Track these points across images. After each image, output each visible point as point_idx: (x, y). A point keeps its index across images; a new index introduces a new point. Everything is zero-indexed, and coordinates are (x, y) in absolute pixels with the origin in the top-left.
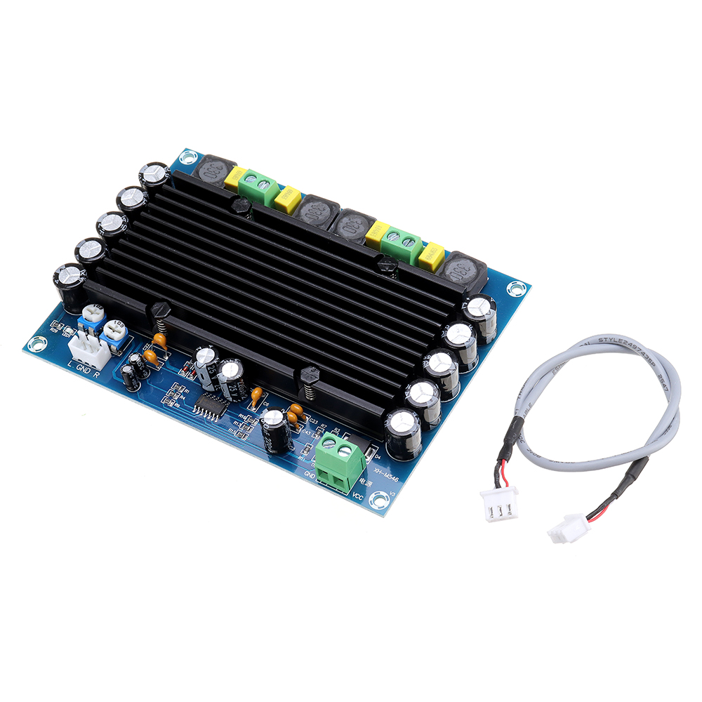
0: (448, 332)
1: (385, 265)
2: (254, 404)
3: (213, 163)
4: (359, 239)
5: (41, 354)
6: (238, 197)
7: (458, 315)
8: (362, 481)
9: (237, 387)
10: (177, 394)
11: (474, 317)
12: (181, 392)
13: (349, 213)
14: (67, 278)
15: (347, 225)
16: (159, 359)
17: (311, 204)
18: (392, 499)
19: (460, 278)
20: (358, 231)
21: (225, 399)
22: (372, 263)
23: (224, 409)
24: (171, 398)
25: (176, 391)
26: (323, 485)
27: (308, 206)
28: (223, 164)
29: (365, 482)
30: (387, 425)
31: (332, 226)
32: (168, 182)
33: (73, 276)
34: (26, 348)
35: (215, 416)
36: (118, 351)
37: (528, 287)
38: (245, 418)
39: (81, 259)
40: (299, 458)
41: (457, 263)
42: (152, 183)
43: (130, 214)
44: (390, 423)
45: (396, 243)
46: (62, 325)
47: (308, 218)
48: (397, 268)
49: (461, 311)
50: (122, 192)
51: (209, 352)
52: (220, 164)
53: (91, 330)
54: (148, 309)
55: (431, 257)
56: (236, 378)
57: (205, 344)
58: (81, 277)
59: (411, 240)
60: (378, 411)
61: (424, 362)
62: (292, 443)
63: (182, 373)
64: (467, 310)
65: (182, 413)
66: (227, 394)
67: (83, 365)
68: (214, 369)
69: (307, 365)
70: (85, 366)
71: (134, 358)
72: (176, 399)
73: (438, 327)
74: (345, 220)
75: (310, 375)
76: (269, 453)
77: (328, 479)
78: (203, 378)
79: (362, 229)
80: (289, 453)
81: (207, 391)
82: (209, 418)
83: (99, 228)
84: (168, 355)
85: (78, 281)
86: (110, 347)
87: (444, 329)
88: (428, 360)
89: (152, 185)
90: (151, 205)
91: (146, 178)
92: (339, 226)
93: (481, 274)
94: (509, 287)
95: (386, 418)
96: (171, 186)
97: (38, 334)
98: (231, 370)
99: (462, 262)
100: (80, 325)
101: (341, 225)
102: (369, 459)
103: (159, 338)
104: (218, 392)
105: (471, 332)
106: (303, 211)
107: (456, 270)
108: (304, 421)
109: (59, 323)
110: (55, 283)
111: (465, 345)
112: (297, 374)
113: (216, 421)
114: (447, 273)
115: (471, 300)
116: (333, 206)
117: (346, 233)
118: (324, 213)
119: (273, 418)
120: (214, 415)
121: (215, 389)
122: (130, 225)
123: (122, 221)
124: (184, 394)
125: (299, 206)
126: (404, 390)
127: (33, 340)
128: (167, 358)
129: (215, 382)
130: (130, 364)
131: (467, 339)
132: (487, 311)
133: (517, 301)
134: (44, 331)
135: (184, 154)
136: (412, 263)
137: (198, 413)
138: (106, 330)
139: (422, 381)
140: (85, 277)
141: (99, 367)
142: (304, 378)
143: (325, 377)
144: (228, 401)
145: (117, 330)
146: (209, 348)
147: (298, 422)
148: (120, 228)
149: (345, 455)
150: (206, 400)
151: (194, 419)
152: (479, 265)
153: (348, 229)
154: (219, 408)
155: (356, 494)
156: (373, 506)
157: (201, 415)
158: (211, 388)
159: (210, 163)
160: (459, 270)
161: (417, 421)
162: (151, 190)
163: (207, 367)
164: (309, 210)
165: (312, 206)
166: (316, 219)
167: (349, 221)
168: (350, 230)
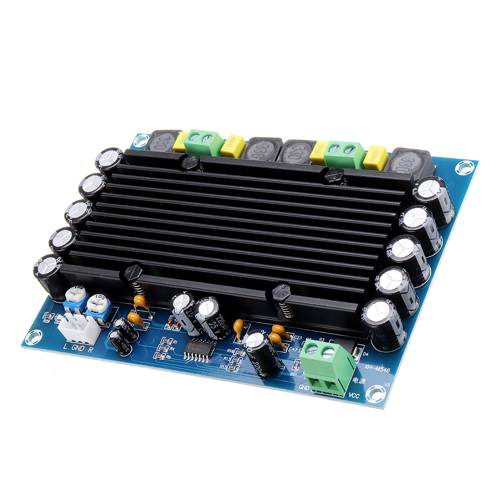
0: (405, 219)
1: (333, 177)
2: (238, 336)
3: (161, 136)
4: (305, 163)
5: (39, 346)
6: (186, 156)
7: (411, 201)
8: (355, 380)
9: (217, 323)
10: (165, 347)
11: (426, 198)
12: (170, 344)
13: (291, 143)
14: (45, 269)
15: (292, 154)
16: (144, 321)
17: (255, 145)
18: (388, 390)
19: (407, 170)
20: (303, 156)
21: (211, 339)
22: (319, 177)
23: (212, 349)
24: (161, 352)
25: (165, 344)
26: (318, 393)
27: (253, 148)
28: (170, 135)
29: (359, 381)
30: (364, 318)
31: (278, 159)
32: (123, 162)
33: (51, 265)
34: (24, 344)
35: (205, 357)
36: (105, 323)
37: (476, 163)
38: (233, 352)
39: (55, 248)
40: (291, 374)
41: (401, 158)
42: (107, 167)
43: (93, 198)
44: (366, 315)
45: (339, 154)
46: (52, 315)
47: (254, 157)
48: (344, 176)
49: (413, 197)
50: (83, 182)
51: (184, 298)
52: (168, 135)
53: (77, 310)
54: (122, 276)
55: (376, 159)
56: (213, 314)
57: (179, 292)
58: (57, 264)
59: (353, 148)
60: (352, 307)
61: (388, 251)
62: (281, 362)
63: (168, 327)
64: (418, 195)
65: (175, 364)
66: (211, 334)
67: (77, 344)
68: (191, 312)
69: (276, 284)
70: (79, 345)
71: (119, 323)
72: (166, 351)
73: (393, 217)
74: (289, 150)
75: (282, 292)
76: (262, 378)
77: (321, 387)
78: (186, 325)
79: (306, 153)
80: (282, 373)
81: (193, 337)
82: (199, 361)
83: (67, 218)
84: (152, 314)
85: (56, 269)
86: (96, 320)
87: (399, 216)
88: (391, 249)
89: (107, 169)
90: (110, 185)
91: (102, 164)
92: (284, 157)
93: (426, 161)
94: (457, 168)
95: (362, 312)
96: (126, 164)
97: (33, 328)
98: (207, 308)
99: (406, 155)
100: (66, 308)
101: (286, 155)
102: (358, 358)
103: (139, 300)
104: (203, 335)
105: (426, 213)
106: (249, 154)
107: (402, 164)
108: (289, 339)
109: (50, 313)
110: (36, 276)
111: (423, 226)
112: (269, 295)
113: (207, 362)
114: (394, 169)
115: (419, 184)
116: (275, 141)
117: (292, 160)
118: (268, 149)
119: (255, 340)
120: (203, 356)
121: (200, 332)
122: (94, 208)
123: (86, 206)
124: (173, 345)
125: (245, 150)
126: (373, 281)
127: (29, 335)
128: (152, 317)
129: (197, 325)
130: (115, 330)
131: (424, 220)
132: (438, 190)
133: (468, 178)
134: (39, 324)
135: (137, 139)
136: (357, 167)
137: (188, 359)
138: (90, 306)
139: (390, 269)
140: (62, 263)
141: (92, 342)
142: (277, 296)
143: (295, 290)
144: (215, 341)
145: (99, 303)
146: (183, 293)
147: (283, 342)
148: (86, 213)
149: (329, 356)
150: (193, 345)
151: (186, 365)
152: (423, 155)
153: (293, 157)
154: (207, 349)
155: (353, 394)
156: (371, 401)
157: (192, 360)
158: (195, 333)
159: (158, 137)
160: (404, 163)
161: (392, 307)
162: (108, 173)
163: (185, 311)
164: (255, 151)
165: (257, 147)
166: (262, 156)
167: (293, 150)
168: (295, 157)
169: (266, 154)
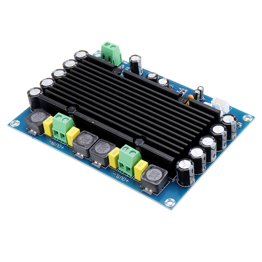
15: (88, 140)
17: (104, 153)
20: (83, 137)
28: (148, 178)
41: (39, 120)
101: (91, 141)
106: (109, 149)
107: (40, 117)
117: (89, 137)
118: (98, 148)
123: (202, 141)
164: (106, 150)
165: (104, 151)
166: (103, 145)
167: (86, 142)
168: (87, 138)
169: (101, 146)
